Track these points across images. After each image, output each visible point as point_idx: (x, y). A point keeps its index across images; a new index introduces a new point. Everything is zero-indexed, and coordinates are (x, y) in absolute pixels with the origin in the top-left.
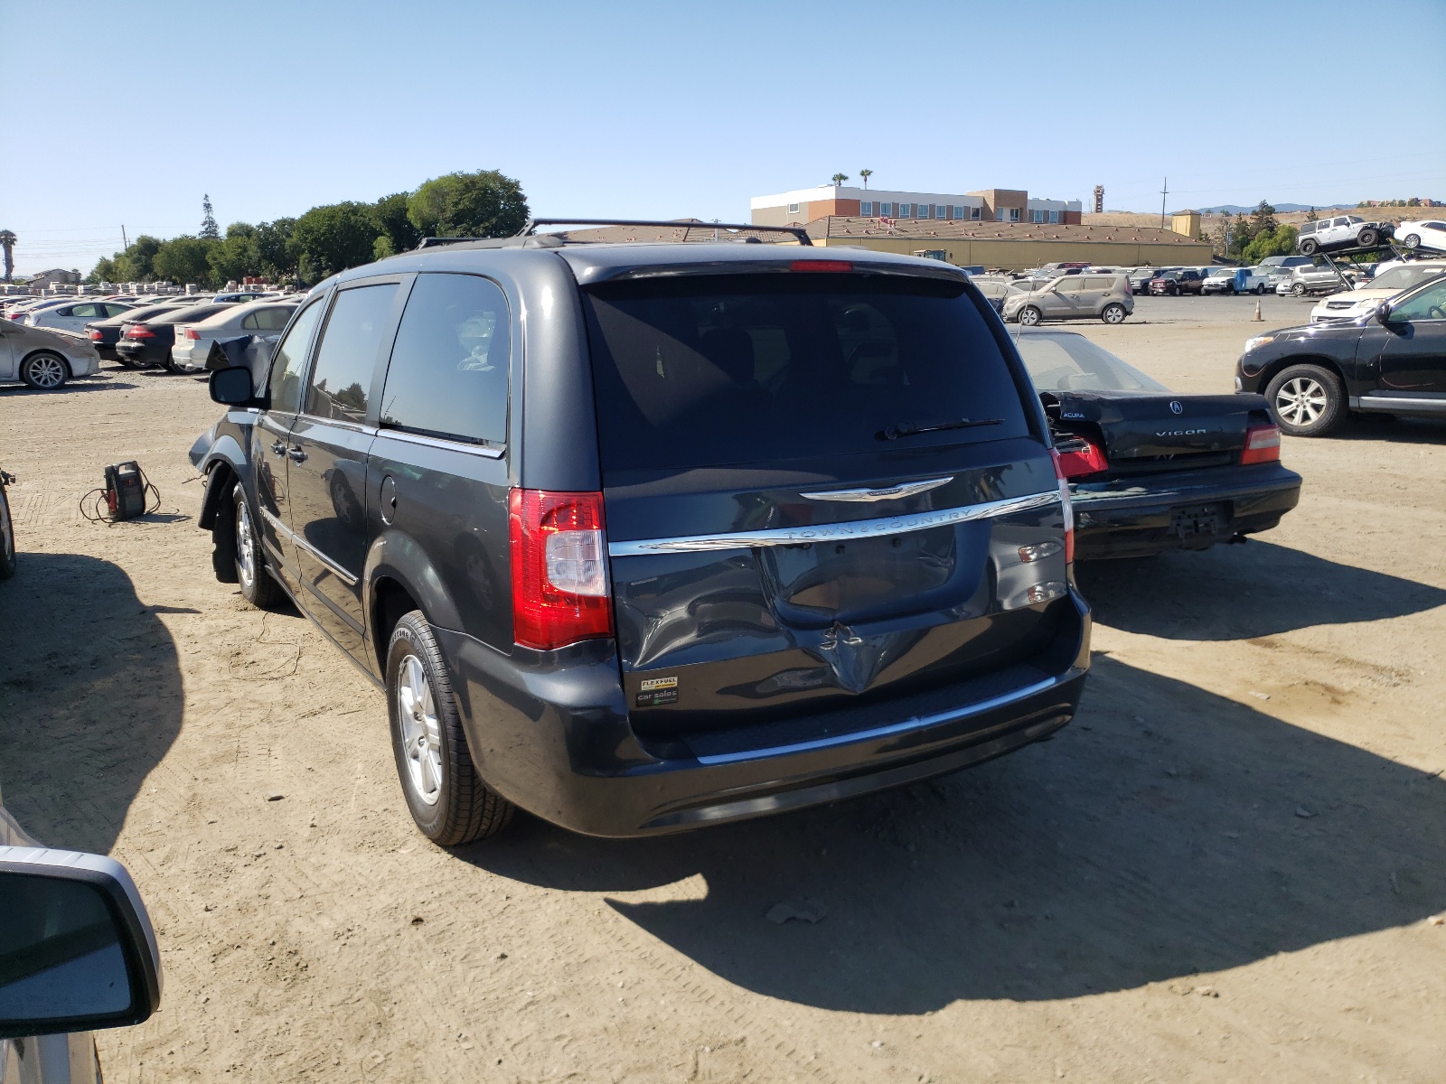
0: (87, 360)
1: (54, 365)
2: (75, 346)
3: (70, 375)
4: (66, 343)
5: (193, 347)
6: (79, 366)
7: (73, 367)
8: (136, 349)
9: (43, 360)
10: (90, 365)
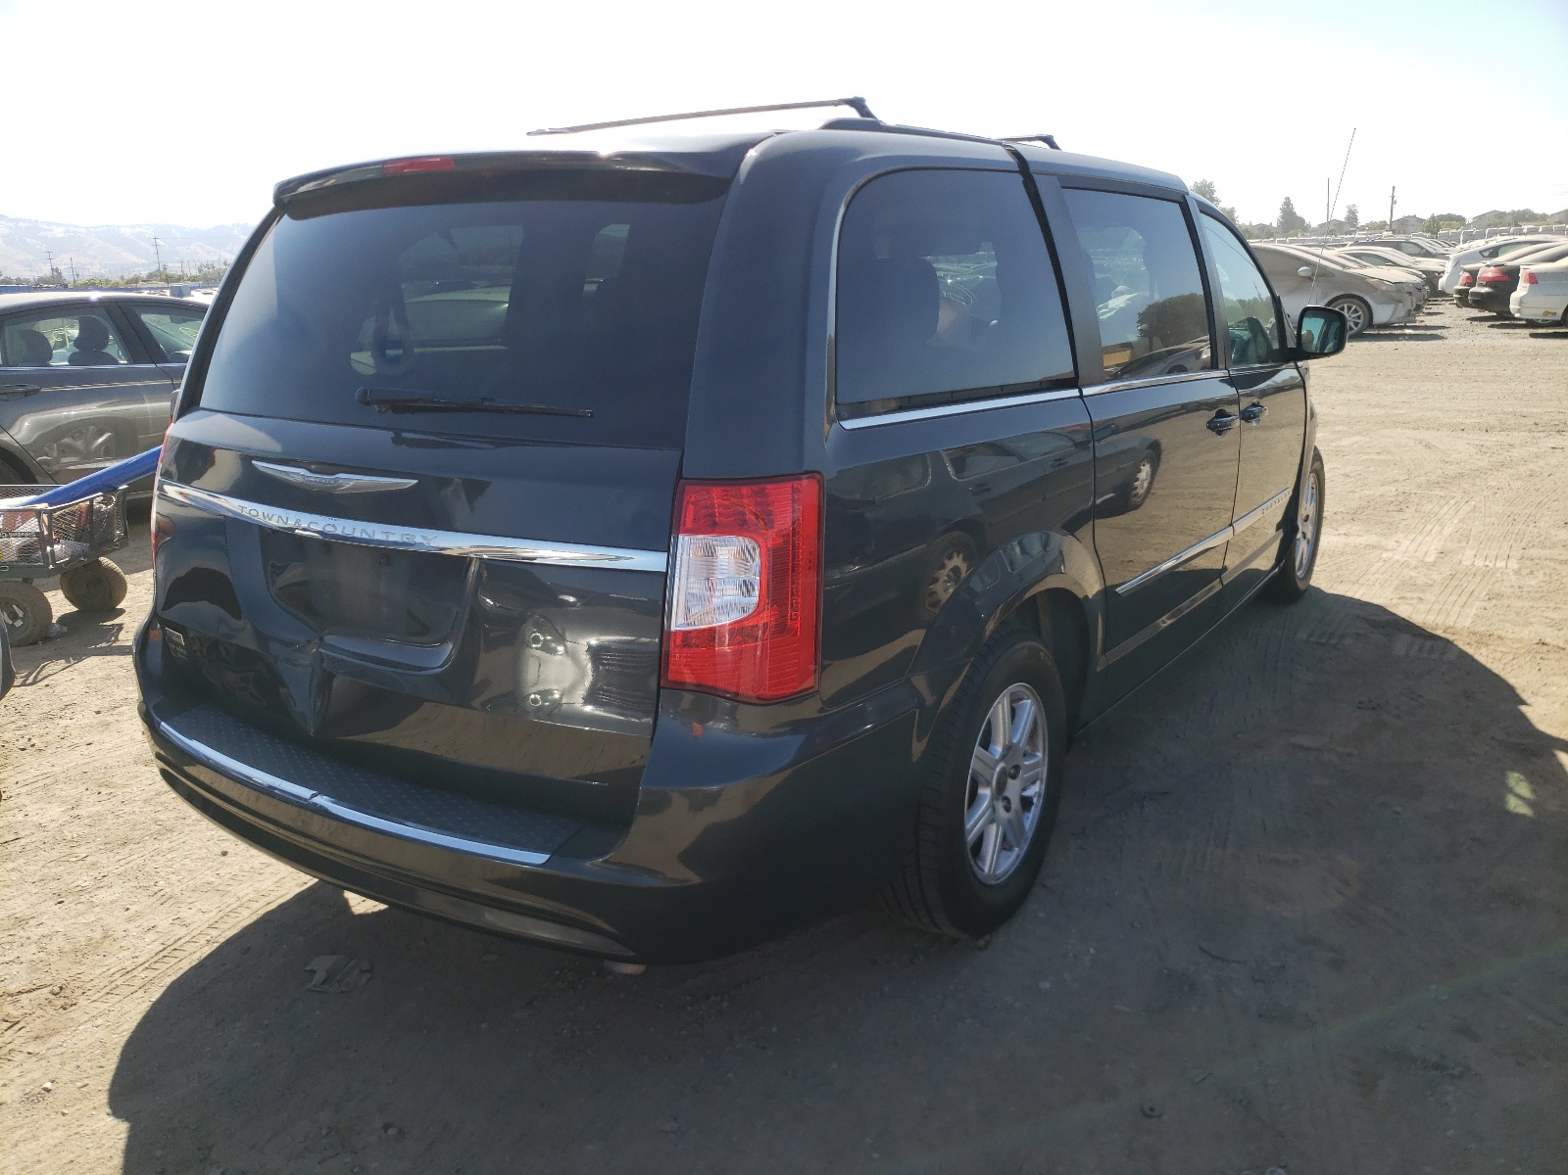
0: (1392, 306)
1: (1356, 311)
2: (1383, 292)
3: (1371, 325)
4: (1372, 286)
5: (1525, 293)
6: (1381, 314)
7: (1375, 315)
8: (1488, 293)
9: (1346, 306)
10: (1395, 311)
